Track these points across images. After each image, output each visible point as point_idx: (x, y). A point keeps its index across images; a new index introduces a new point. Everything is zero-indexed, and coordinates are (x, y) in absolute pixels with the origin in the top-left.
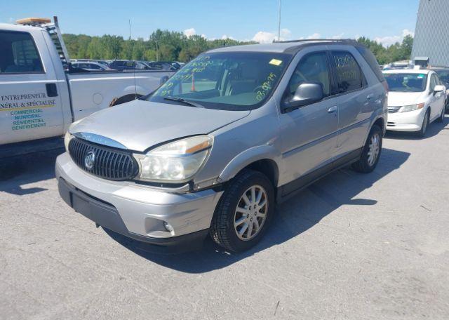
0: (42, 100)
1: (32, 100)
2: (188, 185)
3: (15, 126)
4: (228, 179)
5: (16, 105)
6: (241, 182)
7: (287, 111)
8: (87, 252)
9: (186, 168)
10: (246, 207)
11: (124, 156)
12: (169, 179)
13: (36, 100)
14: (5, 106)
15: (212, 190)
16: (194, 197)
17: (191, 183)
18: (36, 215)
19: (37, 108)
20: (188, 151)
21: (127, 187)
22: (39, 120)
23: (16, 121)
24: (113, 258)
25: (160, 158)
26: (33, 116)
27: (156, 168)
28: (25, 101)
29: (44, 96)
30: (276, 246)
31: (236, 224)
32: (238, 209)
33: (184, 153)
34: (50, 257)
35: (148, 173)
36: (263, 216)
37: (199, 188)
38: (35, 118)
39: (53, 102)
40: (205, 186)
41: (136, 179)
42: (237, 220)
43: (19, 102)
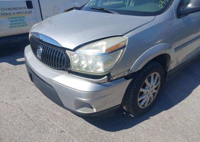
0: (25, 10)
1: (19, 11)
2: (106, 77)
3: (11, 26)
4: (137, 71)
5: (10, 14)
6: (145, 71)
7: (181, 16)
8: (44, 107)
9: (105, 63)
10: (146, 87)
11: (60, 52)
12: (92, 71)
13: (21, 11)
14: (3, 14)
15: (124, 79)
16: (111, 85)
17: (109, 75)
18: (20, 79)
19: (22, 15)
20: (107, 50)
21: (62, 75)
22: (24, 23)
23: (11, 23)
24: (58, 114)
25: (85, 56)
26: (20, 20)
27: (83, 63)
28: (15, 11)
29: (25, 8)
30: (164, 111)
31: (139, 100)
32: (141, 90)
33: (104, 51)
34: (22, 110)
35: (77, 65)
36: (156, 91)
37: (114, 78)
38: (21, 21)
39: (31, 12)
40: (119, 76)
41: (69, 69)
42: (140, 96)
43: (12, 12)
